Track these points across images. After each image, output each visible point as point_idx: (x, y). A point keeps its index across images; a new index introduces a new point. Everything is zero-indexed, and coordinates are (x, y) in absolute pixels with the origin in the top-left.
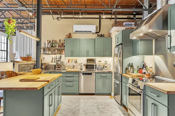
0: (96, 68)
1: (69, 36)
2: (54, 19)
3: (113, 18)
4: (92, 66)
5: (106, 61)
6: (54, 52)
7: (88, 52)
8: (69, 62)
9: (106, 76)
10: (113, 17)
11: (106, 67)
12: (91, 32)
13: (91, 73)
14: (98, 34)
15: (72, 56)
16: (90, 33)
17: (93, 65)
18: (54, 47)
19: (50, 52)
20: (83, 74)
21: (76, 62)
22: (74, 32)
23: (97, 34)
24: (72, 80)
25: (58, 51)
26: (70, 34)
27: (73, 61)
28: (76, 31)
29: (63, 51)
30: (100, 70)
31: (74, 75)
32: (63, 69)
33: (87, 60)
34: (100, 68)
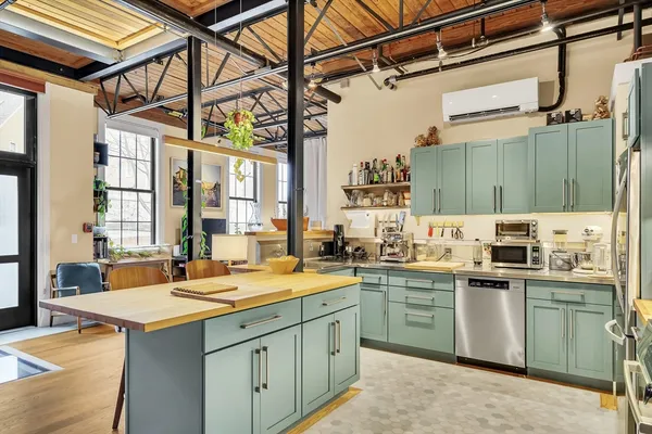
0: (536, 260)
1: (431, 139)
2: (380, 88)
3: (629, 26)
4: (520, 252)
5: (587, 231)
6: (378, 200)
7: (499, 193)
8: (430, 234)
9: (579, 299)
10: (629, 18)
11: (588, 257)
12: (517, 108)
13: (507, 283)
14: (550, 115)
15: (437, 211)
16: (513, 116)
17: (524, 249)
18: (377, 183)
19: (367, 202)
20: (471, 281)
21: (457, 234)
22: (447, 119)
23: (543, 117)
24: (430, 303)
25: (391, 194)
26: (434, 131)
27: (448, 232)
28: (453, 118)
29: (406, 195)
30: (560, 269)
31: (437, 286)
32: (404, 259)
33: (497, 225)
34: (560, 262)
